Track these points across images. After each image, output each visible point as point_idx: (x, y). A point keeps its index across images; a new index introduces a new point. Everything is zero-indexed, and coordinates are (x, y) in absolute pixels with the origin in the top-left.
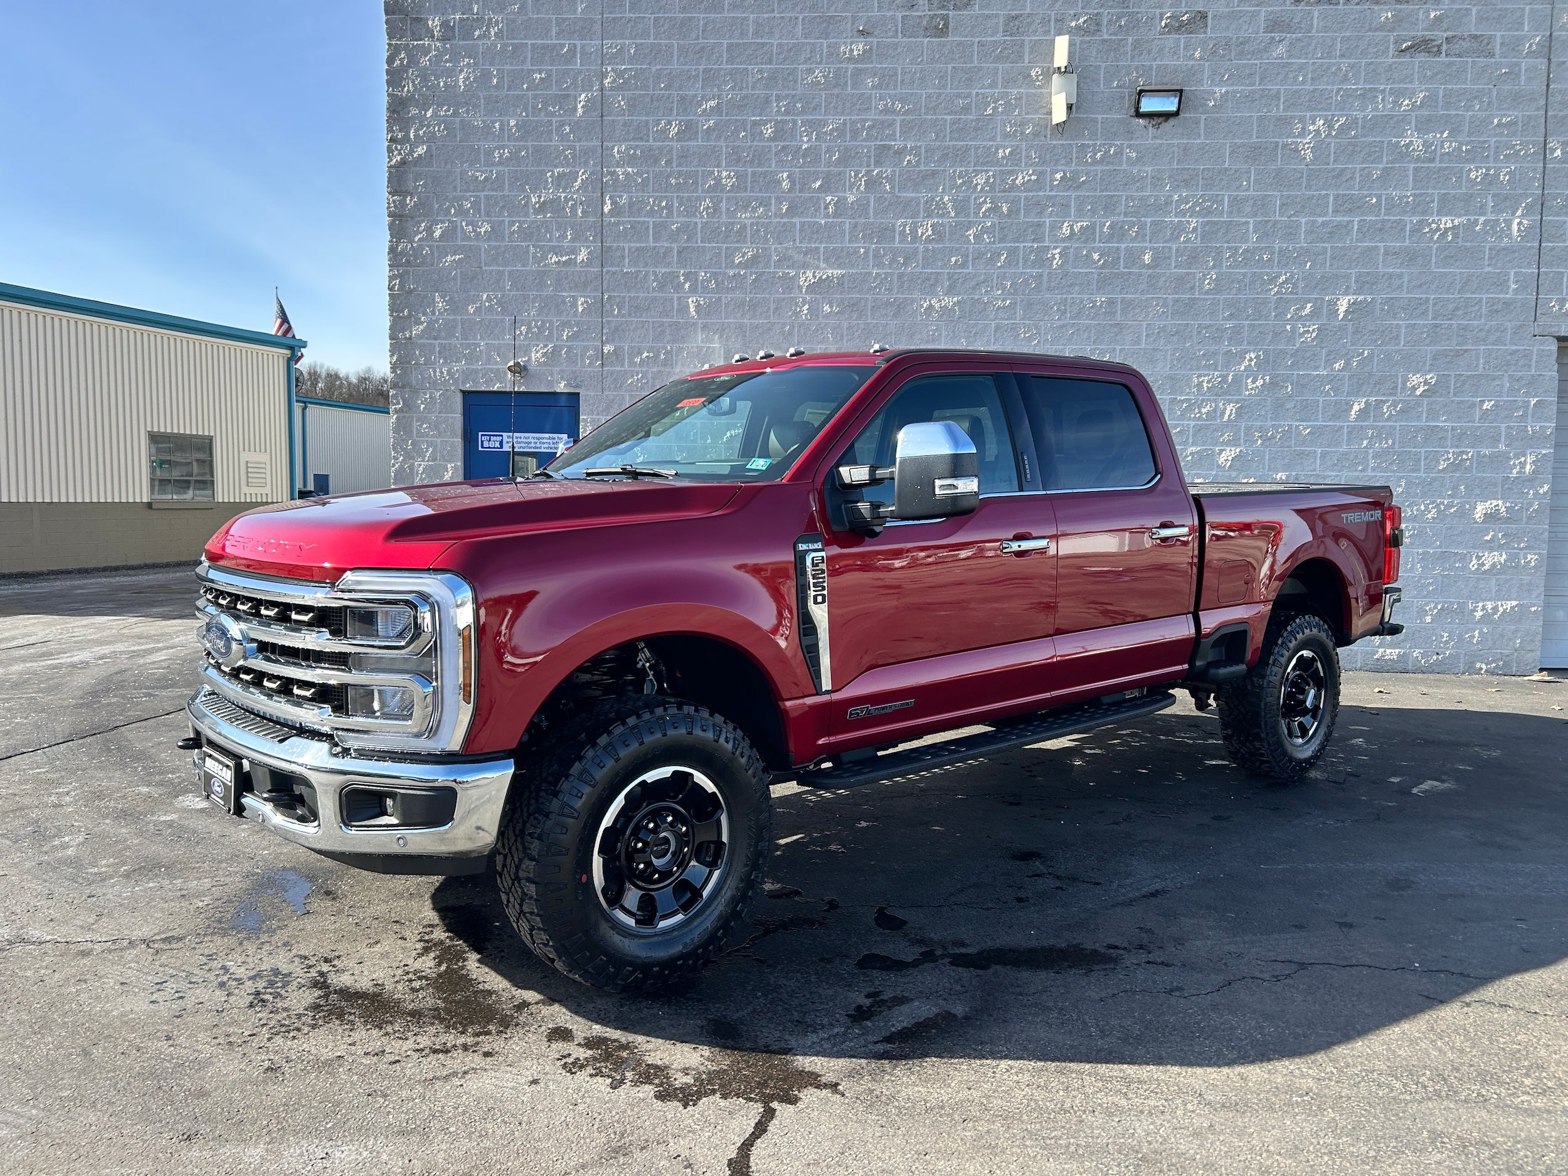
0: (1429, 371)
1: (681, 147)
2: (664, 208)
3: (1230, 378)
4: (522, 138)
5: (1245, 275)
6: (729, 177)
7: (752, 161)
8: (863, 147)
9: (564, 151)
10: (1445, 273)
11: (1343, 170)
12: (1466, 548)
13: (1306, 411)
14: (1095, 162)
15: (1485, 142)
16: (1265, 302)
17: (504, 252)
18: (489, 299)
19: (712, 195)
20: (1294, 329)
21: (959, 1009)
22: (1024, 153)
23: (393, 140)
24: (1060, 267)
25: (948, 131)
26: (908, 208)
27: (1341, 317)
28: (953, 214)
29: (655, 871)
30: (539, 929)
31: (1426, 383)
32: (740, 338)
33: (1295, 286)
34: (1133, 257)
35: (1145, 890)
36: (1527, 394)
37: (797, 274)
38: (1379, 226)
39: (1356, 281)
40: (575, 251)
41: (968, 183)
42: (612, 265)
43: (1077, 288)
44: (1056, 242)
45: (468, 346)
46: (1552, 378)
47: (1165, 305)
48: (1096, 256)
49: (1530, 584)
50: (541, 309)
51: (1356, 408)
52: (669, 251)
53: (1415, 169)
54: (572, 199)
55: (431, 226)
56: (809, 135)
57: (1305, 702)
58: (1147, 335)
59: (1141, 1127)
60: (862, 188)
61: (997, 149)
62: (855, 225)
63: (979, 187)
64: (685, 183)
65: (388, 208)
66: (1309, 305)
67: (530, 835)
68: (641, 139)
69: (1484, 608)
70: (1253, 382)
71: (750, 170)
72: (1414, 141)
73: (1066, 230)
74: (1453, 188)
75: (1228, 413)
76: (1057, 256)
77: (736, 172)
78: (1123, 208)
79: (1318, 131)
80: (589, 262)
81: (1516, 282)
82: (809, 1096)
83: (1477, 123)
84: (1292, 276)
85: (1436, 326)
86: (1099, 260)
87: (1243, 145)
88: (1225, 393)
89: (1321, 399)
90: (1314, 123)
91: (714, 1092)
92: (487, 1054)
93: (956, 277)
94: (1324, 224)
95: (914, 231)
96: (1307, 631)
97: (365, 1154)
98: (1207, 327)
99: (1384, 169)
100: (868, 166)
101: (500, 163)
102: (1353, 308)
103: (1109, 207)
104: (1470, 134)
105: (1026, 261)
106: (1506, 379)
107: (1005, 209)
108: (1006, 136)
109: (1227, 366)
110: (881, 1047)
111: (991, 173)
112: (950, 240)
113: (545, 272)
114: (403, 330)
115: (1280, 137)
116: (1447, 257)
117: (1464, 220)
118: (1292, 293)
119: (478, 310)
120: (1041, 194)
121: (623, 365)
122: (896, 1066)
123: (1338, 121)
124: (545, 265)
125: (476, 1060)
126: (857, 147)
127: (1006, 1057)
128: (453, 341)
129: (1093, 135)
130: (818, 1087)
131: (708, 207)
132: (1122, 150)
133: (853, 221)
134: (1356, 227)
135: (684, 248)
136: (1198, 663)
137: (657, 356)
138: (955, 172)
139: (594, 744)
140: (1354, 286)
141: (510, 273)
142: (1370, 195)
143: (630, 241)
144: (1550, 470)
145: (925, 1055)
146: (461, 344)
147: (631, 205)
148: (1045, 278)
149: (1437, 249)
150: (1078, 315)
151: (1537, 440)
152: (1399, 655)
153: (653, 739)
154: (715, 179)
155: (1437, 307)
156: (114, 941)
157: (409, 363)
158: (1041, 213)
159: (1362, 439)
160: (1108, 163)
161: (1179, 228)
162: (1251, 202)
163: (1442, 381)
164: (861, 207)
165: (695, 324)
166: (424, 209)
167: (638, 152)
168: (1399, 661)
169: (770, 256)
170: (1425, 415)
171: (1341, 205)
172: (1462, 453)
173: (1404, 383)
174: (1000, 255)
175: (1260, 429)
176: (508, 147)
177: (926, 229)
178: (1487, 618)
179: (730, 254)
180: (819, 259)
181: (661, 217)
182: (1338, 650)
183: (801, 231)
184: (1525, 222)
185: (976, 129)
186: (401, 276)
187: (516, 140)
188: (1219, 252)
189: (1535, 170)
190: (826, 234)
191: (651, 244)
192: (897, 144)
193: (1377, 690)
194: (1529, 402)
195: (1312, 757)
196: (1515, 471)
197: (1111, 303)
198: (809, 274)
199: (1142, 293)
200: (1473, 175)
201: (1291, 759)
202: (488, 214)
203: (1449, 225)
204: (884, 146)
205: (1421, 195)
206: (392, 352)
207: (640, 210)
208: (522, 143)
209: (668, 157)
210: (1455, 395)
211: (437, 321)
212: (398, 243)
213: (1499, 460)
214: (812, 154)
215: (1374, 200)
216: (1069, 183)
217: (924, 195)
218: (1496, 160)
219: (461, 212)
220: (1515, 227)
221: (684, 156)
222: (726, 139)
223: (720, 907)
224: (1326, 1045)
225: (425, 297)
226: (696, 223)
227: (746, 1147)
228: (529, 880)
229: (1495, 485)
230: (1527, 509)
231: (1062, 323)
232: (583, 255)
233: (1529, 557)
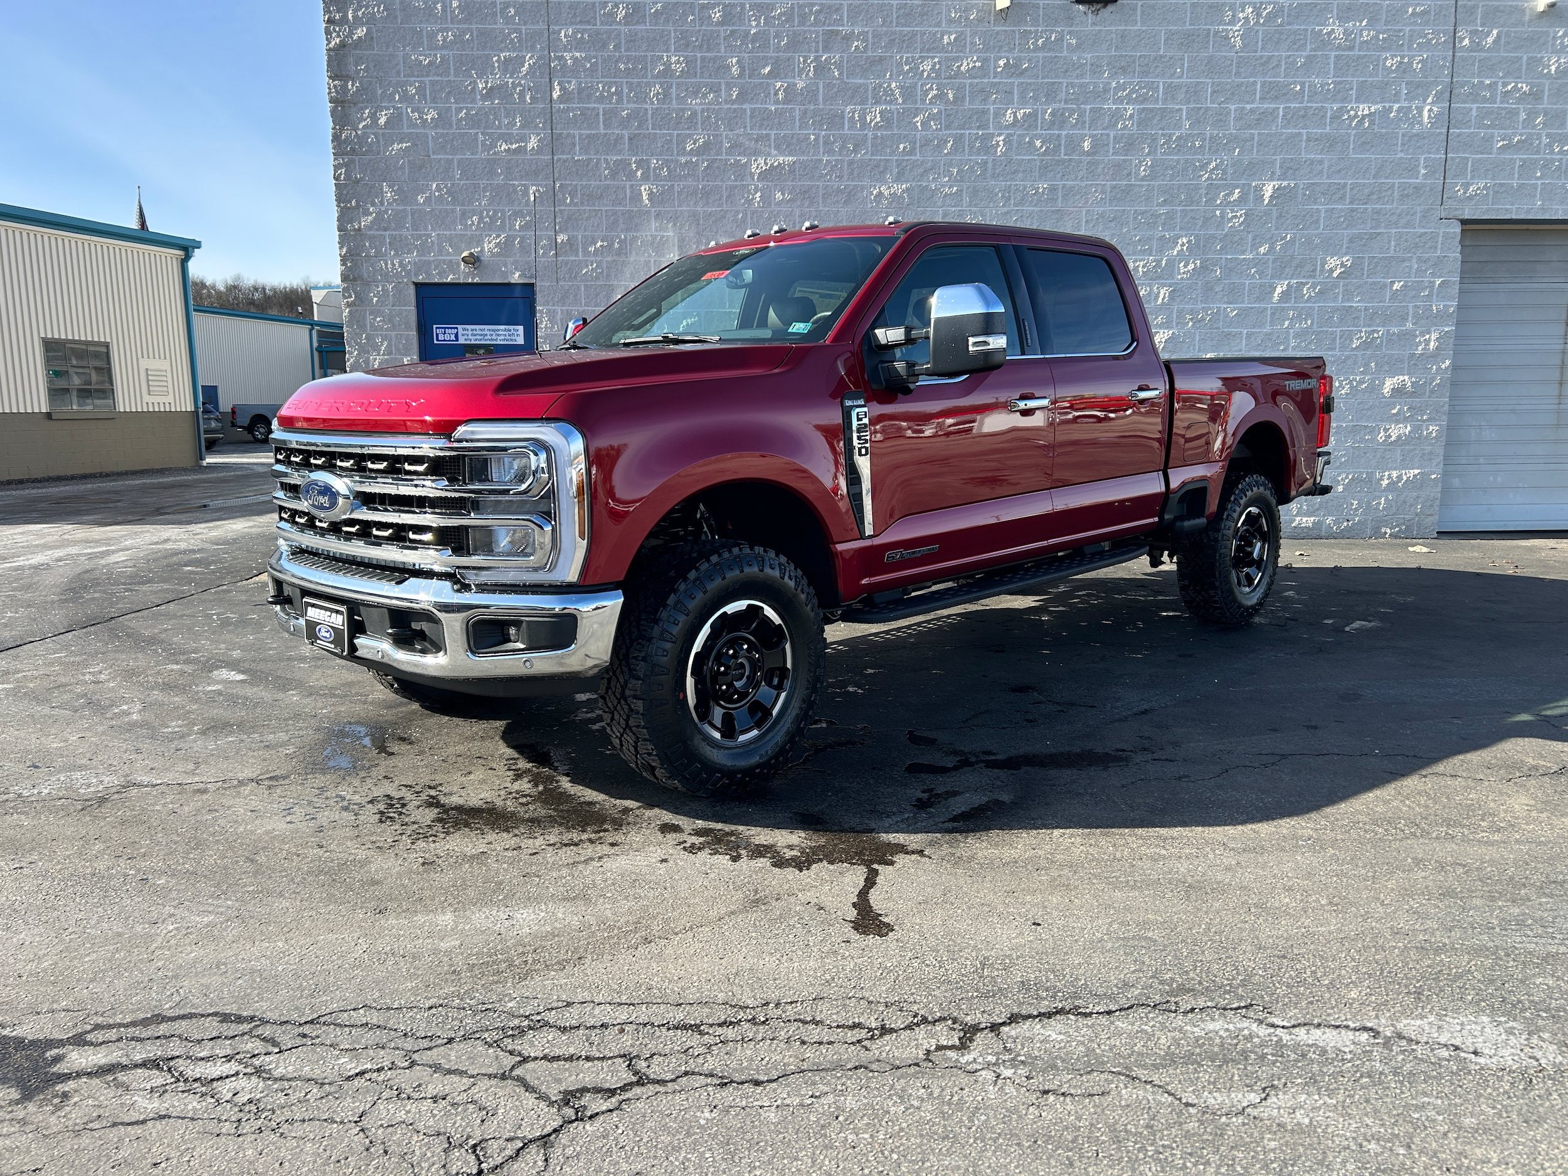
0: (1346, 254)
1: (629, 30)
2: (613, 94)
3: (1164, 263)
4: (465, 21)
5: (1178, 162)
6: (678, 62)
7: (701, 46)
8: (811, 32)
9: (509, 34)
10: (1362, 159)
11: (1270, 58)
12: (1375, 421)
13: (1233, 294)
14: (1037, 49)
15: (1400, 31)
16: (1197, 188)
17: (452, 140)
18: (438, 189)
19: (662, 80)
20: (1222, 216)
21: (1005, 797)
22: (968, 39)
23: (330, 21)
24: (1004, 154)
25: (895, 16)
26: (857, 95)
27: (1266, 202)
28: (900, 101)
29: (736, 691)
30: (645, 740)
31: (1342, 265)
32: (693, 226)
33: (1224, 172)
34: (1073, 144)
35: (1135, 710)
36: (1433, 274)
37: (749, 161)
38: (1302, 113)
39: (1281, 167)
40: (524, 139)
41: (915, 69)
42: (563, 153)
43: (1020, 175)
44: (1000, 129)
45: (420, 237)
46: (1456, 258)
47: (1103, 192)
48: (1038, 143)
49: (1431, 453)
50: (492, 198)
51: (1279, 290)
52: (619, 138)
53: (1336, 57)
54: (520, 84)
55: (376, 112)
56: (758, 19)
57: (1252, 553)
58: (1087, 221)
59: (1183, 867)
60: (811, 74)
61: (942, 36)
62: (805, 113)
63: (925, 74)
64: (633, 69)
65: (329, 93)
66: (1237, 191)
67: (634, 658)
68: (588, 22)
69: (1390, 477)
70: (1185, 266)
71: (699, 55)
72: (1335, 29)
73: (1009, 117)
74: (1370, 76)
75: (1161, 296)
76: (1001, 143)
77: (686, 57)
78: (1063, 96)
79: (1246, 19)
80: (539, 150)
81: (1426, 167)
82: (901, 859)
83: (1393, 12)
84: (1222, 162)
85: (1353, 210)
86: (1041, 147)
87: (1178, 32)
88: (1159, 278)
89: (1247, 282)
90: (1243, 11)
91: (821, 860)
92: (612, 845)
93: (904, 164)
94: (1252, 111)
95: (863, 118)
96: (1255, 489)
97: (543, 914)
98: (1143, 213)
99: (1308, 57)
100: (817, 51)
101: (443, 47)
102: (1278, 193)
103: (1051, 94)
104: (1387, 22)
105: (971, 147)
106: (1414, 260)
107: (951, 96)
108: (951, 21)
109: (1161, 251)
110: (950, 825)
111: (936, 60)
112: (899, 128)
113: (495, 161)
114: (351, 221)
115: (1212, 24)
116: (1364, 143)
117: (1379, 107)
118: (1221, 179)
119: (428, 200)
120: (986, 81)
121: (577, 255)
122: (966, 838)
123: (1265, 9)
124: (495, 153)
125: (606, 849)
126: (805, 32)
127: (1057, 827)
128: (404, 232)
129: (1035, 22)
130: (907, 853)
131: (658, 93)
132: (1063, 36)
133: (803, 107)
134: (1281, 114)
135: (635, 135)
136: (1167, 517)
137: (611, 245)
138: (901, 58)
139: (685, 579)
140: (1278, 172)
141: (459, 161)
142: (1295, 83)
143: (580, 128)
144: (1451, 346)
145: (988, 828)
146: (412, 235)
147: (580, 91)
148: (990, 165)
149: (1355, 135)
150: (1022, 202)
151: (1440, 318)
152: (1314, 523)
153: (733, 575)
154: (664, 64)
155: (1355, 192)
156: (224, 781)
157: (359, 255)
158: (985, 100)
159: (1284, 320)
160: (1050, 50)
161: (1117, 115)
162: (1184, 89)
163: (1357, 263)
164: (810, 94)
165: (648, 212)
166: (366, 94)
167: (586, 36)
168: (1313, 528)
169: (721, 142)
170: (1340, 296)
171: (1268, 93)
172: (1374, 331)
173: (1323, 266)
174: (946, 142)
175: (1191, 312)
176: (451, 29)
177: (874, 116)
178: (1392, 485)
179: (682, 141)
180: (770, 146)
181: (611, 103)
182: (1280, 507)
183: (752, 117)
184: (1435, 109)
185: (922, 15)
186: (346, 165)
187: (459, 22)
188: (1154, 140)
189: (1444, 58)
190: (776, 121)
191: (602, 131)
192: (845, 29)
193: (1298, 553)
194: (1434, 282)
195: (1257, 604)
196: (1420, 348)
197: (1053, 189)
198: (761, 161)
199: (1082, 179)
200: (1388, 63)
201: (1240, 606)
202: (434, 100)
203: (1366, 112)
204: (832, 31)
205: (1341, 83)
206: (341, 244)
207: (589, 96)
208: (466, 26)
209: (617, 41)
210: (1368, 277)
211: (386, 212)
212: (342, 130)
213: (1407, 337)
214: (761, 39)
215: (1298, 87)
216: (1012, 70)
217: (872, 82)
218: (1410, 48)
219: (405, 98)
220: (1426, 114)
221: (632, 39)
222: (674, 23)
223: (787, 724)
224: (1316, 807)
225: (373, 187)
226: (646, 109)
227: (863, 894)
228: (635, 697)
229: (1402, 361)
230: (1431, 384)
231: (1006, 209)
232: (533, 143)
233: (1431, 428)
